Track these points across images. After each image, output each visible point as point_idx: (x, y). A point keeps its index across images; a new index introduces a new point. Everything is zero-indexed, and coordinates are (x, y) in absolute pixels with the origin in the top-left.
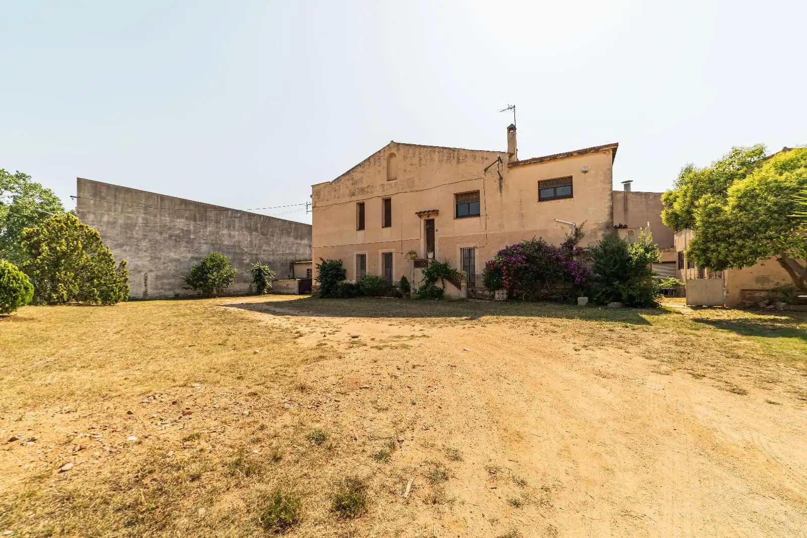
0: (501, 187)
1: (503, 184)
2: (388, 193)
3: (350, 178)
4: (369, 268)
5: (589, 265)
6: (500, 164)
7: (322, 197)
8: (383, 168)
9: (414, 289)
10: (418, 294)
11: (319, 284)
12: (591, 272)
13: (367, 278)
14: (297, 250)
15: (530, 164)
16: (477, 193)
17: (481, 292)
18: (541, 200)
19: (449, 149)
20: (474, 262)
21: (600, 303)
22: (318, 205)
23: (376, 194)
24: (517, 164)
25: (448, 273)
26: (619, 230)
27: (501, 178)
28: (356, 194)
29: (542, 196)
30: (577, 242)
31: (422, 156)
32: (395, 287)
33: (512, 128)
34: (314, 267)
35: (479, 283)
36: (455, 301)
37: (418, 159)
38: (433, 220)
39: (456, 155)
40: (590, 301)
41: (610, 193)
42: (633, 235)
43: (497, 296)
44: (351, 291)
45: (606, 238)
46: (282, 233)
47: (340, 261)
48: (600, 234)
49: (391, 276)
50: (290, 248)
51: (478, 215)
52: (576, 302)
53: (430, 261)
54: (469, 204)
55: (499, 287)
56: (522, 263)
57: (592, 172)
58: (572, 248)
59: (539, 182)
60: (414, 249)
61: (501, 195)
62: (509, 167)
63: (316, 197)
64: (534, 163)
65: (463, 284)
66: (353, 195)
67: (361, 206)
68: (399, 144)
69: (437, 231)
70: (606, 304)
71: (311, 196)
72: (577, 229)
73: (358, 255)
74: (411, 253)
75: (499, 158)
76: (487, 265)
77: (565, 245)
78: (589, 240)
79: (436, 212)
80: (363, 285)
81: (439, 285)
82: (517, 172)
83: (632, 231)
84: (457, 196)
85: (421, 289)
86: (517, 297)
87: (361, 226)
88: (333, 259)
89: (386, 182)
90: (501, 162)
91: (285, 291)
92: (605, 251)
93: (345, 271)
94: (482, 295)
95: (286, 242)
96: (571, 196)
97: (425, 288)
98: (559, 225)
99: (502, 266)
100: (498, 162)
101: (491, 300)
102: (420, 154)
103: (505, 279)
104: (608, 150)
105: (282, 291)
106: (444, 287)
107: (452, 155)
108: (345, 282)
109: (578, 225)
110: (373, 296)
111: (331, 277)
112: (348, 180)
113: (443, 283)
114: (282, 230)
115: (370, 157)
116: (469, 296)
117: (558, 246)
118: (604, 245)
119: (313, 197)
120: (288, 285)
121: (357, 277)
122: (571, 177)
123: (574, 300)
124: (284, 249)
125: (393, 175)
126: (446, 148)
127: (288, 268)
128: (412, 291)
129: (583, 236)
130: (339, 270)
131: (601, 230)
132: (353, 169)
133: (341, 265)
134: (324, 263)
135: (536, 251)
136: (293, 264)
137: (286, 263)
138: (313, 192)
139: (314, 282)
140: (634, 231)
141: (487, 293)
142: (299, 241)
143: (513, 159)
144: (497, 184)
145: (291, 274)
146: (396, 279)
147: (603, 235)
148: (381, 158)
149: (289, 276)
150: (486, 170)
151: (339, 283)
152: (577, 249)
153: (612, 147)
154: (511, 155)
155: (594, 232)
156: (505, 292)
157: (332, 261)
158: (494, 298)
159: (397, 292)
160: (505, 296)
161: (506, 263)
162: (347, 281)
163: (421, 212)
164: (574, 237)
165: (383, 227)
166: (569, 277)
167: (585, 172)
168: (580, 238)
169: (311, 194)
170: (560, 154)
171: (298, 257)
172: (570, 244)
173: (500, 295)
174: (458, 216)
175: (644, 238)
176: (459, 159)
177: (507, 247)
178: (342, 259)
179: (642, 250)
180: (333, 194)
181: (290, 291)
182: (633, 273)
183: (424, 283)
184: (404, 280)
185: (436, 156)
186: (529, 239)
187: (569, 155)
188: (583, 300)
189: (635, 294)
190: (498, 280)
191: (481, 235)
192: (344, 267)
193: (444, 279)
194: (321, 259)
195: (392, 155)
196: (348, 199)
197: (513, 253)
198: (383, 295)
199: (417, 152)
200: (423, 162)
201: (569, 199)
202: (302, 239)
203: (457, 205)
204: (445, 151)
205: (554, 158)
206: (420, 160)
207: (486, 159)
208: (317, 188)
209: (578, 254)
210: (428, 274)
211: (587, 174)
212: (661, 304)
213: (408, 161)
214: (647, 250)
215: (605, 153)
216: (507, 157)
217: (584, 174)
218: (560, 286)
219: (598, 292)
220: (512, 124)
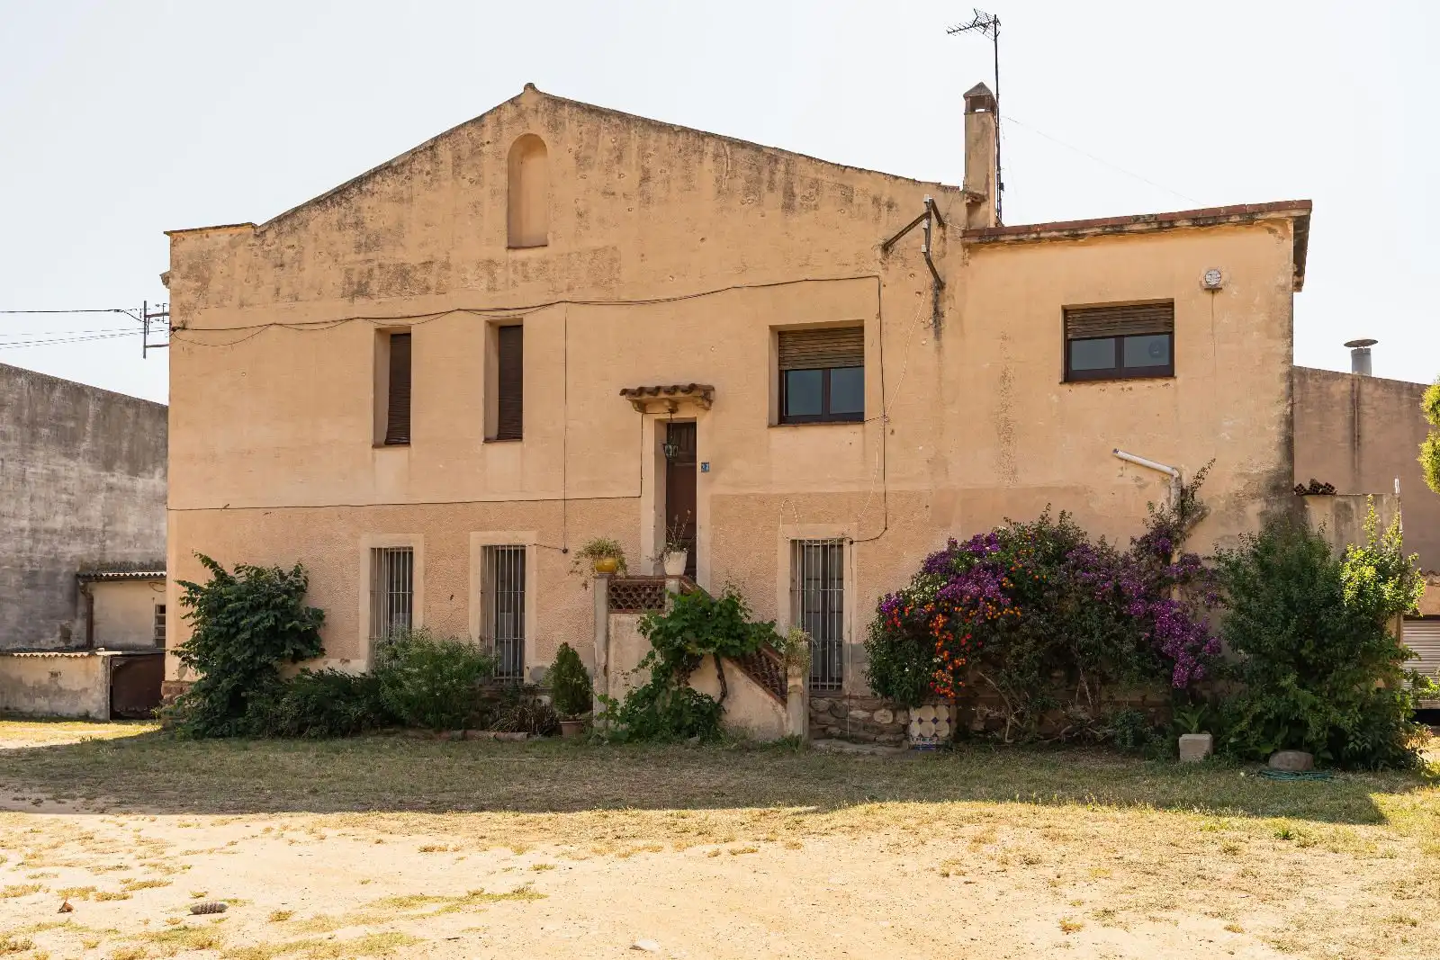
0: (937, 314)
1: (945, 307)
2: (510, 298)
3: (350, 220)
4: (427, 609)
5: (1217, 619)
6: (936, 233)
7: (216, 286)
8: (494, 193)
9: (604, 699)
10: (622, 719)
11: (193, 675)
12: (1224, 643)
13: (415, 650)
14: (110, 519)
15: (1038, 240)
16: (855, 331)
17: (861, 714)
18: (1070, 377)
19: (758, 148)
20: (841, 595)
21: (1249, 757)
22: (196, 320)
23: (455, 299)
24: (992, 237)
25: (739, 637)
26: (1307, 498)
27: (940, 285)
28: (374, 287)
29: (1075, 366)
30: (1185, 536)
31: (651, 163)
32: (532, 690)
33: (981, 102)
34: (172, 595)
35: (856, 678)
36: (764, 748)
37: (638, 175)
38: (691, 426)
39: (779, 176)
40: (1218, 747)
41: (1284, 369)
42: (1348, 519)
43: (915, 729)
44: (340, 706)
45: (1270, 528)
46: (34, 435)
47: (297, 572)
48: (1254, 508)
49: (519, 645)
50: (73, 507)
51: (857, 418)
52: (1175, 751)
53: (672, 585)
54: (826, 371)
55: (922, 695)
56: (998, 605)
57: (1233, 292)
58: (1167, 557)
59: (1066, 311)
60: (610, 538)
61: (939, 349)
62: (967, 246)
63: (193, 284)
64: (1052, 239)
65: (796, 682)
66: (361, 291)
67: (398, 344)
68: (558, 102)
69: (705, 466)
70: (1266, 759)
71: (166, 279)
72: (1183, 492)
73: (376, 552)
74: (597, 551)
75: (932, 205)
76: (880, 610)
77: (1146, 544)
78: (1222, 531)
79: (703, 394)
80: (396, 683)
81: (705, 684)
82: (996, 264)
83: (1346, 507)
84: (783, 336)
85: (634, 699)
86: (985, 732)
87: (396, 431)
88: (266, 563)
89: (499, 252)
90: (942, 224)
91: (42, 704)
92: (1266, 570)
93: (319, 616)
94: (867, 725)
95: (53, 478)
96: (1167, 372)
97: (648, 695)
98: (1131, 472)
99: (931, 616)
100: (924, 224)
101: (898, 744)
102: (643, 154)
103: (941, 667)
104: (1282, 222)
105: (25, 705)
106: (724, 695)
107: (766, 175)
108: (316, 666)
109: (1187, 481)
110: (440, 727)
111: (249, 641)
112: (341, 227)
113: (721, 677)
114: (33, 424)
115: (436, 139)
116: (818, 727)
117: (1123, 547)
118: (1263, 552)
119: (173, 282)
120: (54, 675)
121: (375, 647)
122: (1170, 305)
123: (1167, 743)
124: (41, 512)
125: (533, 226)
126: (743, 145)
127: (61, 598)
128: (598, 708)
129: (1201, 518)
130: (288, 613)
131: (1254, 496)
132: (359, 182)
133: (301, 590)
134: (222, 577)
135: (1048, 563)
136: (87, 580)
137: (53, 576)
138: (175, 262)
139: (172, 665)
140: (1353, 506)
141: (884, 717)
142: (119, 478)
143: (986, 217)
144: (924, 306)
145: (79, 626)
146: (538, 659)
147: (1262, 514)
148: (486, 149)
149: (66, 635)
150: (887, 247)
151: (291, 672)
152: (1183, 562)
153: (1296, 213)
154: (975, 202)
155: (1238, 503)
156: (943, 713)
157: (259, 572)
158: (907, 736)
159: (543, 713)
160: (945, 731)
161: (945, 605)
162: (330, 664)
163: (641, 390)
164: (1174, 519)
165: (487, 440)
166: (1155, 661)
167: (1214, 290)
168: (1195, 523)
169: (166, 268)
170: (1136, 219)
171: (117, 551)
172: (1161, 540)
173: (928, 723)
174: (785, 417)
175: (1381, 528)
176: (793, 195)
177: (953, 543)
178: (307, 565)
179: (1369, 572)
180: (269, 275)
181: (63, 706)
182: (1340, 650)
183: (647, 677)
184: (568, 660)
185: (706, 170)
186: (1029, 519)
187: (1164, 224)
188: (1195, 744)
189: (1346, 722)
190: (918, 672)
191: (866, 494)
192: (317, 598)
193: (727, 665)
194: (207, 561)
195: (530, 145)
196: (341, 308)
197: (970, 566)
198: (484, 727)
199: (634, 144)
200: (655, 188)
201: (1160, 383)
202: (134, 472)
203: (783, 376)
204: (741, 155)
205: (1116, 228)
206: (645, 179)
207: (890, 206)
208: (190, 243)
209: (1185, 580)
210: (661, 638)
211: (1218, 296)
212: (1423, 756)
213: (595, 176)
214: (1383, 572)
215: (1271, 231)
216: (963, 210)
217: (1208, 296)
218: (1128, 694)
219: (1240, 716)
220: (981, 86)
